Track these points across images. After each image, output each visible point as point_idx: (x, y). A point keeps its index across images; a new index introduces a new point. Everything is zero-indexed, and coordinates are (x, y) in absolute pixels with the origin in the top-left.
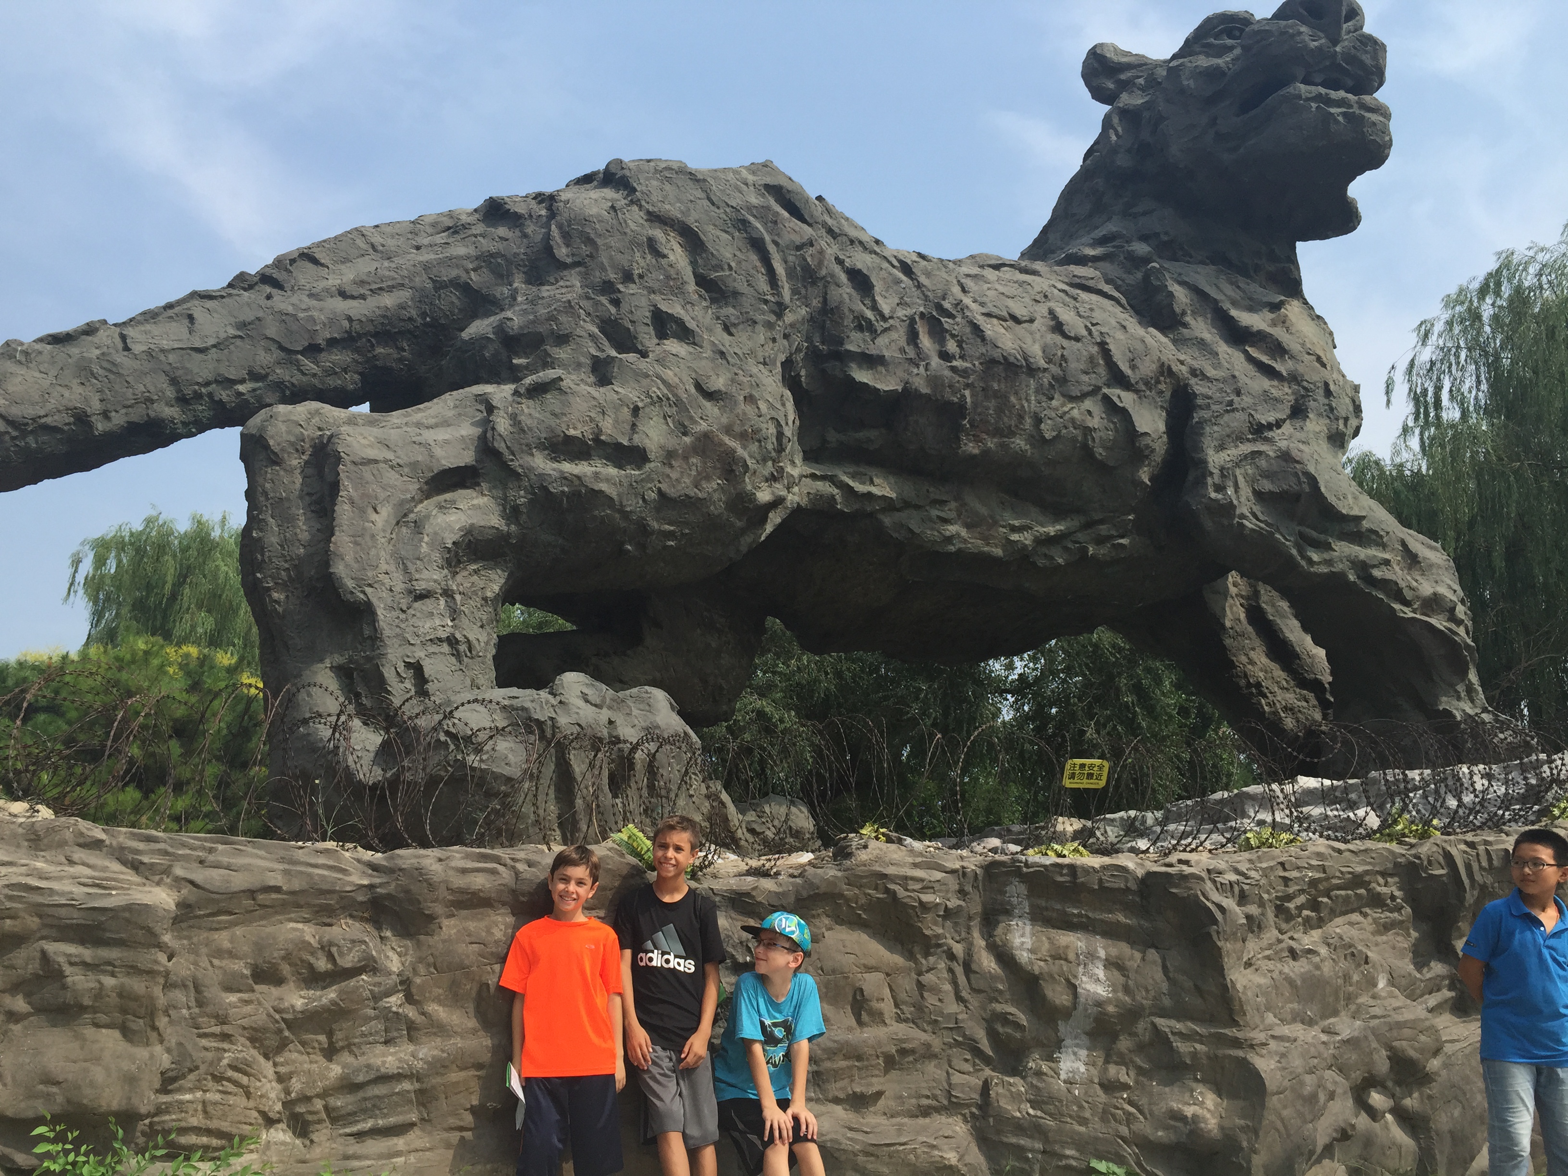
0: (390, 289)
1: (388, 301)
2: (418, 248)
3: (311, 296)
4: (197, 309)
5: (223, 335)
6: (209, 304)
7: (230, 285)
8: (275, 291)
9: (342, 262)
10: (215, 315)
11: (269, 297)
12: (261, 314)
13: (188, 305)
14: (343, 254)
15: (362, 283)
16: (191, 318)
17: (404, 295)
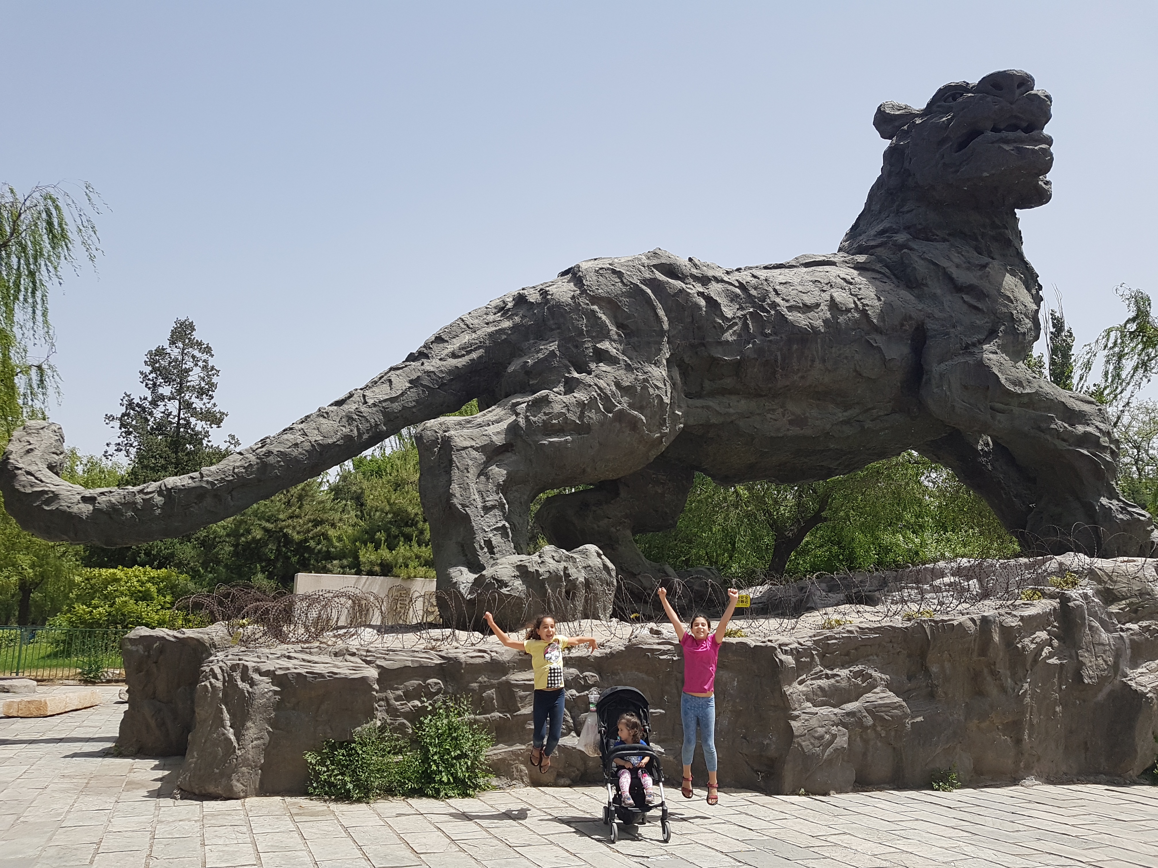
0: (475, 349)
1: (474, 355)
2: (487, 324)
3: (441, 359)
4: (393, 375)
5: (404, 388)
6: (398, 372)
7: (407, 360)
8: (425, 360)
9: (454, 338)
10: (401, 377)
11: (423, 364)
12: (420, 374)
13: (390, 374)
14: (454, 333)
15: (463, 348)
16: (390, 381)
17: (481, 351)
